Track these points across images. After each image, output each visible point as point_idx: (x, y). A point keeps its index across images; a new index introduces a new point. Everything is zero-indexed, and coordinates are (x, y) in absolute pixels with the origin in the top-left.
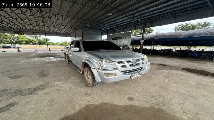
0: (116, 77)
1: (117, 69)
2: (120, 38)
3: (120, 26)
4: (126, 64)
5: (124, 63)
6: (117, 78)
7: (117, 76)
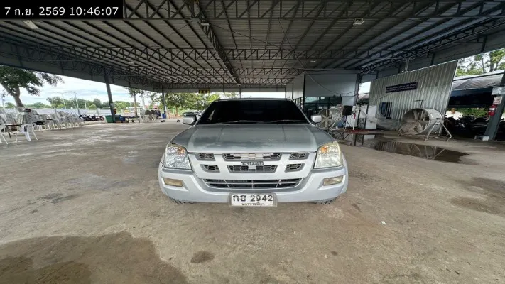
0: (183, 189)
1: (191, 171)
2: (411, 86)
3: (415, 50)
4: (219, 161)
5: (214, 160)
6: (182, 192)
7: (186, 188)
